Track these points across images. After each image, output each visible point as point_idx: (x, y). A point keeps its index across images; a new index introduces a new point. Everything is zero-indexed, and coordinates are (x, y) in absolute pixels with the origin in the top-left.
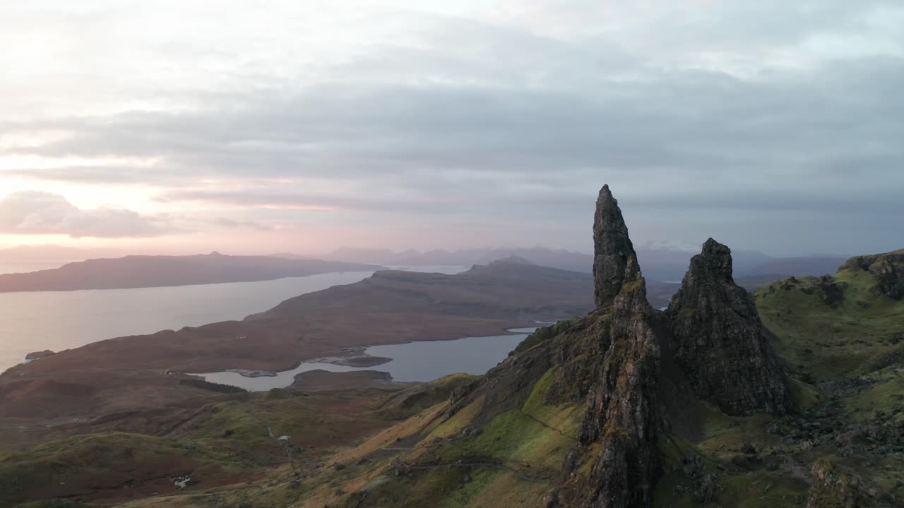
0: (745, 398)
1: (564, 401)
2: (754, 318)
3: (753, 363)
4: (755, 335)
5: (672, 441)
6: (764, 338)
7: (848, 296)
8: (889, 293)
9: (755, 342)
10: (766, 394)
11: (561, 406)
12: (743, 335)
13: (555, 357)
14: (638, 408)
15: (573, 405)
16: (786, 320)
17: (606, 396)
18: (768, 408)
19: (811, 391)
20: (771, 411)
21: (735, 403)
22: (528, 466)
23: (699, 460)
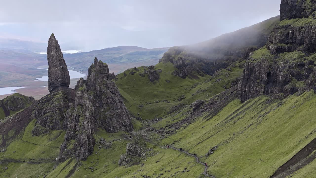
0: (115, 126)
1: (42, 133)
2: (118, 94)
3: (117, 112)
4: (118, 101)
5: (96, 136)
6: (122, 102)
7: (162, 77)
8: (180, 75)
9: (118, 104)
10: (122, 124)
11: (40, 136)
12: (114, 101)
13: (33, 115)
14: (89, 125)
15: (47, 135)
16: (132, 91)
17: (75, 124)
18: (123, 129)
19: (139, 123)
20: (124, 130)
21: (111, 128)
22: (33, 159)
23: (105, 140)
